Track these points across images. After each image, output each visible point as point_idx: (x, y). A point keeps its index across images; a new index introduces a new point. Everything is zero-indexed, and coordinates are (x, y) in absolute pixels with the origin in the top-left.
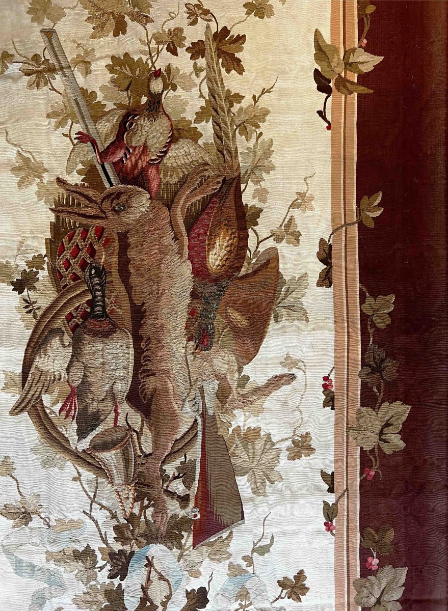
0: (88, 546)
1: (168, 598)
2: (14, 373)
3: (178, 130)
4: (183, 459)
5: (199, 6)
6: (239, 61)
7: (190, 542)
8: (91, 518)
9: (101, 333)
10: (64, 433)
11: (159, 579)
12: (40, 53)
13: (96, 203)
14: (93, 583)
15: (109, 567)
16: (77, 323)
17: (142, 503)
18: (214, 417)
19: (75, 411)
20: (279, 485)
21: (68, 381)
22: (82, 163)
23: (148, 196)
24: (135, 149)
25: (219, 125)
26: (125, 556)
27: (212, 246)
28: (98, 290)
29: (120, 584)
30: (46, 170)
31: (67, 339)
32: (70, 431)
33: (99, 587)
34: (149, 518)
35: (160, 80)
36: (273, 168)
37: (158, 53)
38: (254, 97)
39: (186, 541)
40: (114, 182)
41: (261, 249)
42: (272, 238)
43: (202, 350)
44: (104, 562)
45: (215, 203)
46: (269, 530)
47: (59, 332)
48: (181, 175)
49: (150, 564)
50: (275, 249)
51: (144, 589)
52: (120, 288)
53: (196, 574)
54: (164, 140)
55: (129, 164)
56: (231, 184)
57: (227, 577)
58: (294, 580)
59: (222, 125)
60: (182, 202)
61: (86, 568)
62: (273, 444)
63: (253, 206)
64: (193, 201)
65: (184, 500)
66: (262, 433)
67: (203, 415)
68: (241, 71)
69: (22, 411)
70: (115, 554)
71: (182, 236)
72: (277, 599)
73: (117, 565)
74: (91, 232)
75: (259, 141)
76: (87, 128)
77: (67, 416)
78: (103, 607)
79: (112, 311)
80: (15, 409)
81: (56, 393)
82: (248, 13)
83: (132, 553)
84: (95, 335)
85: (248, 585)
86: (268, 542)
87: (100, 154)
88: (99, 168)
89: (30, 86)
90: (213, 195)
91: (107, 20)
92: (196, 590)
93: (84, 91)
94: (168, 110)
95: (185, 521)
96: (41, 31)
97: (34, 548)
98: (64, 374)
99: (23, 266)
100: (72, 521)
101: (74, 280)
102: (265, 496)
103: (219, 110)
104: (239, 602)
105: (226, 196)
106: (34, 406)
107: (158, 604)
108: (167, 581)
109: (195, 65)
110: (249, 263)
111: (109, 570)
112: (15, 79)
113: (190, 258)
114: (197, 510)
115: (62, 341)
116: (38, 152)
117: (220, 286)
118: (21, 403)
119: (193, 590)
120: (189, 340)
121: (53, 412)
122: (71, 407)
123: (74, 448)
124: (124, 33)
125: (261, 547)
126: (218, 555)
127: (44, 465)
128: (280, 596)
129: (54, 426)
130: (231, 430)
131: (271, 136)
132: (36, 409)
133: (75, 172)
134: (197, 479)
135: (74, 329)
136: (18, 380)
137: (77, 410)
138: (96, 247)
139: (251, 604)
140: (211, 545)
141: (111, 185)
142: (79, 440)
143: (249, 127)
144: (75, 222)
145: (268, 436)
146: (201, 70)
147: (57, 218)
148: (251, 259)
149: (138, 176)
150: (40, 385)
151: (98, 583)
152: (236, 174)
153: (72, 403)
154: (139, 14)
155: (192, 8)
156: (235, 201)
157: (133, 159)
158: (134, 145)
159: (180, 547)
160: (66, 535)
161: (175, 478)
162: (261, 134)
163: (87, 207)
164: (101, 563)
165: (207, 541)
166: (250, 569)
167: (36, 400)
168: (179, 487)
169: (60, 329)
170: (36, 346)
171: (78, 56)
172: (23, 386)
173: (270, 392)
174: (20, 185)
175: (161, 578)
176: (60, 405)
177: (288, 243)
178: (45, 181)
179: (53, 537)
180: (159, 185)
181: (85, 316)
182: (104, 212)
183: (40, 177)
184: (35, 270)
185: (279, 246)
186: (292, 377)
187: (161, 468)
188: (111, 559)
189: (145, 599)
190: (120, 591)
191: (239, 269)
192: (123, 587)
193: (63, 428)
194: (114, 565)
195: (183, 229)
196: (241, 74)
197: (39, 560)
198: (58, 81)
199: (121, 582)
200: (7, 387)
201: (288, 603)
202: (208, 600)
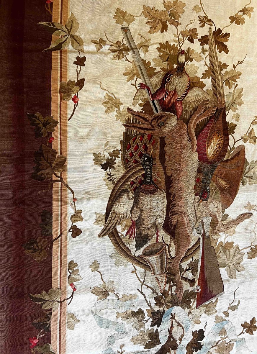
0: (140, 309)
1: (182, 336)
2: (101, 214)
3: (193, 83)
4: (192, 260)
5: (206, 17)
6: (226, 46)
7: (195, 304)
8: (142, 293)
9: (150, 191)
10: (128, 246)
11: (178, 326)
12: (121, 40)
13: (149, 122)
14: (142, 329)
15: (151, 320)
16: (136, 186)
17: (170, 284)
18: (209, 237)
19: (135, 235)
20: (243, 272)
21: (131, 218)
22: (142, 100)
23: (176, 117)
24: (170, 92)
25: (215, 80)
26: (160, 314)
27: (209, 144)
28: (149, 169)
29: (157, 329)
30: (121, 104)
31: (131, 195)
32: (132, 245)
33: (145, 331)
34: (173, 292)
35: (184, 56)
36: (243, 103)
37: (183, 41)
38: (234, 66)
39: (193, 304)
40: (159, 110)
41: (236, 146)
42: (242, 140)
43: (203, 201)
44: (149, 317)
45: (212, 121)
46: (238, 297)
47: (126, 191)
48: (194, 106)
49: (173, 318)
50: (243, 146)
51: (170, 331)
52: (160, 168)
53: (198, 322)
54: (185, 88)
55: (167, 100)
56: (220, 111)
57: (215, 323)
58: (250, 323)
59: (216, 80)
60: (194, 121)
61: (138, 321)
62: (240, 250)
63: (232, 123)
64: (200, 120)
65: (192, 282)
66: (234, 245)
67: (203, 236)
68: (227, 51)
69: (105, 235)
70: (155, 312)
71: (193, 139)
72: (241, 334)
73: (156, 319)
74: (146, 137)
75: (236, 89)
76: (145, 81)
77: (130, 237)
78: (147, 343)
79: (155, 180)
80: (101, 234)
81: (124, 225)
82: (232, 22)
83: (164, 312)
84: (146, 193)
85: (225, 327)
86: (236, 304)
87: (152, 96)
88: (151, 102)
89: (114, 58)
90: (211, 117)
91: (158, 23)
92: (198, 331)
93: (144, 61)
94: (188, 72)
95: (193, 293)
96: (121, 29)
97: (110, 311)
98: (129, 213)
99: (107, 156)
100: (131, 295)
101: (135, 163)
102: (235, 278)
103: (215, 72)
104: (221, 336)
105: (218, 118)
106: (112, 232)
107: (177, 340)
108: (182, 326)
109: (203, 48)
110: (229, 153)
111: (151, 322)
112: (106, 54)
113: (197, 151)
114: (199, 287)
115: (128, 195)
116: (118, 94)
117: (213, 166)
118: (105, 230)
119: (196, 331)
120: (196, 195)
121: (122, 235)
122: (132, 232)
123: (133, 255)
124: (166, 31)
125: (233, 306)
126: (208, 311)
127: (117, 264)
128: (242, 332)
129: (123, 243)
130: (218, 243)
131: (242, 87)
132: (113, 234)
133: (137, 105)
134: (199, 270)
135: (135, 190)
136: (104, 218)
137: (136, 234)
138: (148, 146)
139: (227, 337)
140: (206, 306)
141: (157, 112)
142: (136, 250)
143: (230, 81)
144: (137, 132)
145: (237, 247)
146: (206, 51)
147: (127, 130)
148: (231, 151)
149: (172, 106)
150: (116, 220)
151: (145, 329)
152: (223, 106)
153: (133, 230)
154: (174, 21)
155: (202, 18)
156: (223, 120)
157: (169, 98)
158: (170, 90)
159: (189, 307)
160: (127, 303)
161: (187, 270)
162: (237, 85)
163: (143, 124)
164: (147, 318)
165: (204, 304)
166: (227, 319)
167: (113, 228)
168: (189, 275)
169: (126, 190)
170: (114, 199)
171: (142, 42)
172: (106, 221)
173: (239, 223)
174: (107, 111)
175: (179, 325)
177: (250, 142)
178: (121, 109)
179: (120, 304)
180: (182, 112)
181: (141, 182)
182: (153, 127)
183: (118, 108)
184: (114, 158)
185: (245, 144)
186: (251, 214)
187: (180, 265)
188: (153, 315)
189: (171, 337)
190: (157, 333)
191: (224, 156)
192: (159, 331)
193: (128, 244)
194: (154, 319)
195: (194, 135)
196: (227, 53)
197: (113, 317)
198: (130, 56)
199: (158, 328)
200: (97, 222)
201: (246, 336)
202: (204, 337)
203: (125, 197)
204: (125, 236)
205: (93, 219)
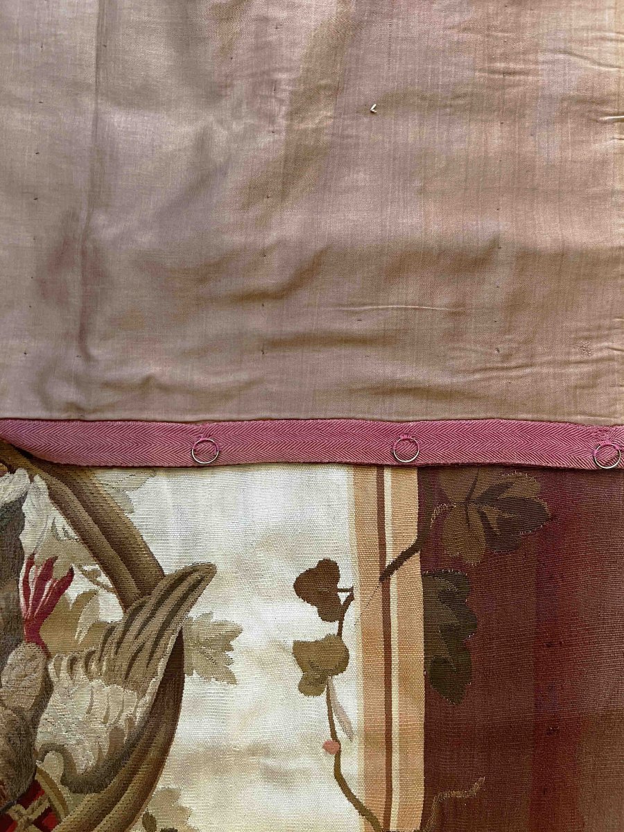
2: (206, 676)
10: (61, 522)
16: (26, 808)
19: (26, 577)
21: (49, 656)
31: (52, 767)
47: (80, 786)
69: (182, 577)
77: (49, 565)
81: (84, 622)
98: (61, 678)
106: (145, 590)
115: (69, 763)
118: (184, 598)
121: (91, 576)
122: (40, 589)
123: (37, 478)
129: (85, 539)
132: (138, 581)
135: (33, 791)
136: (192, 657)
137: (21, 579)
142: (21, 500)
150: (130, 646)
153: (37, 599)
167: (141, 606)
170: (143, 750)
176: (73, 592)
193: (61, 534)
200: (225, 639)
203: (85, 760)
204: (76, 571)
205: (248, 651)
